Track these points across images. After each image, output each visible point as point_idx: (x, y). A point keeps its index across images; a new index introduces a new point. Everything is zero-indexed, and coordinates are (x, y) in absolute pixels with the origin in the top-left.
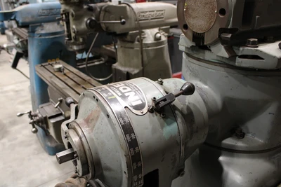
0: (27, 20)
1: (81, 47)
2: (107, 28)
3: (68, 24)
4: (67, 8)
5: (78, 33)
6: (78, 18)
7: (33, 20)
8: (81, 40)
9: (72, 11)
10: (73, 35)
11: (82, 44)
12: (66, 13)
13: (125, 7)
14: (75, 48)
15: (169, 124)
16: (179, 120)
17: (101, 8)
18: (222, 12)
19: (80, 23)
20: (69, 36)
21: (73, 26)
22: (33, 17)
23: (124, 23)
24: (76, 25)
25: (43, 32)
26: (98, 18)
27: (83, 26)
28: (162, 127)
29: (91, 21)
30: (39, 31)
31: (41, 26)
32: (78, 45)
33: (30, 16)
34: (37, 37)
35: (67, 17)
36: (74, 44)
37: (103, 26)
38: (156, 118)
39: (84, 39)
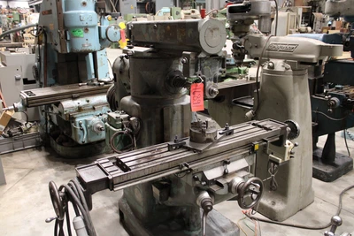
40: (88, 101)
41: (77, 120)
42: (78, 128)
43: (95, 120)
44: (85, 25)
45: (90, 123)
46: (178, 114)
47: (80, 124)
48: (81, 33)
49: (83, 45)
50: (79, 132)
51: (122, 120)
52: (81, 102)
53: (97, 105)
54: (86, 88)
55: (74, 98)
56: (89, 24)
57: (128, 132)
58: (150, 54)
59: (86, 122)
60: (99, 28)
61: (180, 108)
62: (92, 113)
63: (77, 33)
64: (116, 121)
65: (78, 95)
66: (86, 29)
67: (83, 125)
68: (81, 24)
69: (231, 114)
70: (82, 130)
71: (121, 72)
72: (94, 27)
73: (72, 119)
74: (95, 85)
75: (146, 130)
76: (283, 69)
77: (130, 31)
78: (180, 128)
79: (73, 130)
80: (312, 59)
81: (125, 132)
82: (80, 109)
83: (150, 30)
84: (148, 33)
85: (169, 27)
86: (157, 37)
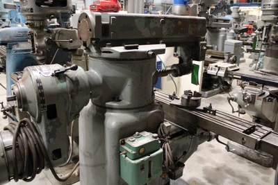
0: (6, 40)
1: (42, 58)
2: (61, 45)
3: (33, 41)
4: (32, 30)
5: (39, 48)
6: (39, 38)
7: (11, 39)
8: (42, 52)
9: (35, 32)
10: (36, 49)
11: (43, 55)
12: (31, 34)
13: (75, 31)
14: (38, 58)
15: (61, 82)
16: (68, 81)
17: (56, 31)
18: (90, 30)
19: (41, 41)
20: (33, 49)
21: (36, 43)
22: (10, 37)
23: (71, 42)
24: (38, 42)
25: (18, 49)
26: (54, 38)
27: (43, 43)
28: (57, 83)
29: (49, 39)
30: (15, 48)
31: (16, 44)
32: (40, 56)
33: (8, 37)
34: (13, 53)
35: (32, 37)
36: (37, 55)
37: (57, 43)
38: (55, 79)
39: (43, 52)
83: (152, 25)
84: (149, 28)
85: (180, 22)
86: (163, 32)
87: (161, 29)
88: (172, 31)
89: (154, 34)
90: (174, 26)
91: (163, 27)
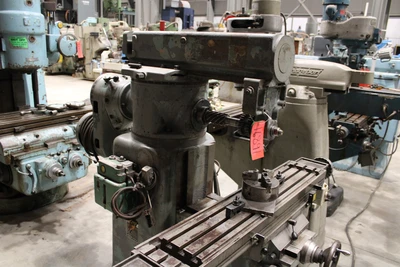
40: (37, 136)
41: (24, 163)
42: (26, 174)
43: (48, 162)
44: (31, 31)
45: (43, 166)
46: (202, 158)
47: (28, 169)
48: (25, 43)
49: (27, 60)
50: (27, 180)
51: (125, 170)
52: (28, 137)
53: (49, 141)
54: (32, 117)
55: (16, 133)
56: (37, 31)
57: (140, 188)
58: (175, 79)
59: (37, 165)
60: (48, 38)
61: (204, 150)
62: (44, 152)
63: (18, 43)
64: (117, 172)
65: (22, 128)
66: (32, 38)
67: (32, 170)
68: (24, 30)
69: (232, 149)
70: (32, 176)
71: (107, 100)
72: (40, 35)
73: (16, 162)
74: (44, 113)
75: (163, 183)
76: (306, 97)
77: (130, 44)
78: (202, 175)
79: (15, 177)
80: (342, 87)
81: (135, 187)
82: (27, 148)
83: (171, 44)
84: (168, 48)
85: (211, 42)
86: (186, 55)
87: (184, 51)
88: (198, 55)
89: (174, 56)
90: (201, 47)
91: (186, 48)
